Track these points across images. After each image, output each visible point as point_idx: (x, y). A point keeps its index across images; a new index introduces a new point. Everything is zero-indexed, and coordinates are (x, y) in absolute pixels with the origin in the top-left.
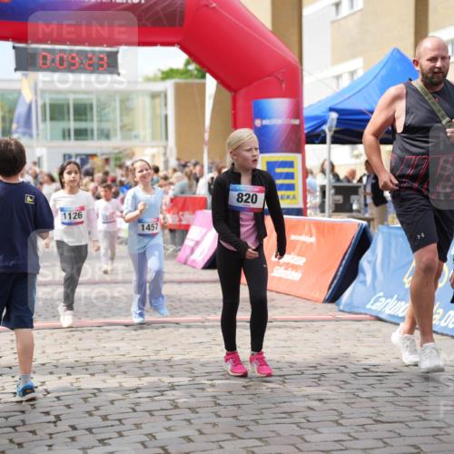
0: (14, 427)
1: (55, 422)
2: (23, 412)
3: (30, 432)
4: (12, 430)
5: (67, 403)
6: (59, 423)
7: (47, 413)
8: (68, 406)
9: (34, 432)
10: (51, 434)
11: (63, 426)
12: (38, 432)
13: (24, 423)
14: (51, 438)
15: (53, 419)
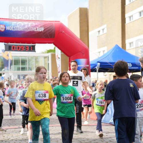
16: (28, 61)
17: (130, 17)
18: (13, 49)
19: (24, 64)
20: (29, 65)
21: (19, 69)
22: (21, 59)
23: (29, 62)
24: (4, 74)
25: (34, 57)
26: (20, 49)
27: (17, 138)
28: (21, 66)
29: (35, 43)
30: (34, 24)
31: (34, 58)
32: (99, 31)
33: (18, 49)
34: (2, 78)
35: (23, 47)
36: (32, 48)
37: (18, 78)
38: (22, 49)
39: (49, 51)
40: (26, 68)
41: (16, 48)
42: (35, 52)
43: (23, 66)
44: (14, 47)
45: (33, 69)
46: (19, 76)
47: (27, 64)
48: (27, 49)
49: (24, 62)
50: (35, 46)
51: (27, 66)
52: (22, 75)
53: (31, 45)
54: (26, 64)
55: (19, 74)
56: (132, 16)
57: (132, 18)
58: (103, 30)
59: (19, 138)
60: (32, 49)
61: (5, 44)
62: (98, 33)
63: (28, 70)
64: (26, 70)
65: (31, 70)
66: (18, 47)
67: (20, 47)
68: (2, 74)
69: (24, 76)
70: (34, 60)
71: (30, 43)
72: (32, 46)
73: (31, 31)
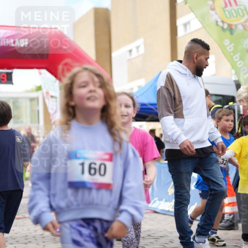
17: (185, 25)
29: (12, 68)
30: (9, 32)
32: (130, 51)
36: (7, 78)
42: (13, 84)
50: (11, 73)
53: (4, 73)
56: (189, 22)
57: (188, 26)
58: (138, 48)
62: (128, 53)
71: (3, 68)
72: (7, 73)
73: (4, 45)
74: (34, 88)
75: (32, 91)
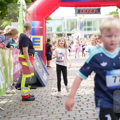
0: (78, 102)
1: (88, 101)
2: (80, 98)
3: (82, 103)
4: (77, 102)
5: (90, 96)
6: (89, 101)
7: (86, 99)
8: (91, 97)
9: (83, 103)
10: (87, 104)
11: (90, 102)
12: (84, 103)
13: (80, 101)
14: (87, 105)
15: (87, 100)
16: (93, 22)
18: (82, 12)
19: (90, 25)
20: (94, 26)
21: (85, 29)
22: (88, 21)
23: (94, 24)
24: (73, 34)
25: (98, 18)
26: (87, 12)
27: (87, 86)
28: (87, 27)
29: (101, 6)
31: (98, 20)
33: (86, 12)
34: (72, 37)
35: (90, 11)
37: (85, 37)
38: (89, 12)
39: (111, 13)
40: (92, 28)
41: (84, 11)
42: (100, 14)
43: (89, 27)
44: (82, 11)
45: (98, 29)
46: (86, 35)
47: (93, 25)
48: (93, 12)
49: (89, 24)
50: (100, 8)
51: (92, 27)
52: (88, 35)
53: (96, 8)
54: (91, 25)
55: (85, 34)
59: (89, 86)
60: (98, 12)
61: (75, 9)
63: (93, 30)
64: (91, 30)
65: (96, 30)
66: (86, 11)
67: (87, 11)
68: (72, 34)
69: (90, 35)
70: (98, 21)
71: (96, 7)
72: (98, 9)
74: (109, 13)
75: (108, 15)
